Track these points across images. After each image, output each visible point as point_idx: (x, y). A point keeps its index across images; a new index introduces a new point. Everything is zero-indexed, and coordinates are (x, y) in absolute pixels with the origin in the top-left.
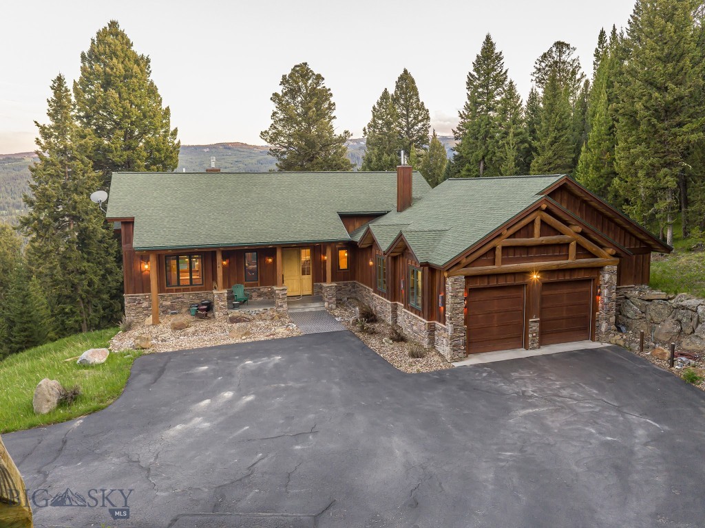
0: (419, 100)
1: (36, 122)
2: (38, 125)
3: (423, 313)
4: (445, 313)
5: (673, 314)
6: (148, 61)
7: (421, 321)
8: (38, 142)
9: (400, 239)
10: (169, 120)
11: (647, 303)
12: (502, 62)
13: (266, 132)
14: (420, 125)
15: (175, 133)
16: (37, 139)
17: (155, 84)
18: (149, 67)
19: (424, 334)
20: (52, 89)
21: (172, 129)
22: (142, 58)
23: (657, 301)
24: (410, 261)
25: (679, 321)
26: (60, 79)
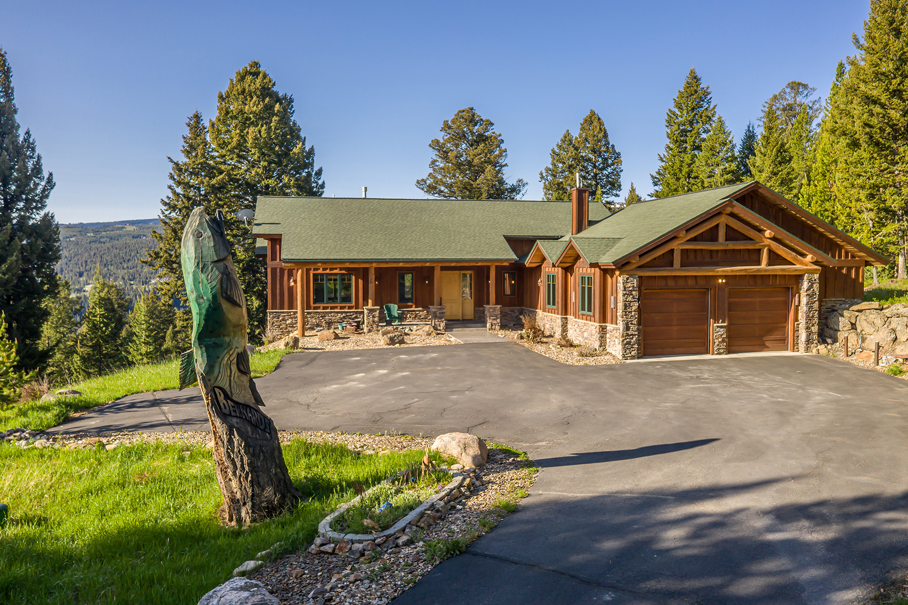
0: (609, 143)
1: (169, 158)
2: (171, 161)
3: (594, 316)
4: (617, 312)
5: (887, 324)
6: (291, 100)
7: (592, 325)
8: (172, 177)
9: (570, 245)
10: (313, 160)
11: (857, 314)
12: (709, 97)
13: (423, 180)
14: (609, 170)
15: (319, 173)
16: (171, 174)
17: (298, 123)
18: (292, 107)
19: (597, 336)
20: (189, 126)
21: (316, 168)
22: (285, 98)
23: (869, 311)
24: (581, 269)
25: (894, 330)
26: (197, 117)
